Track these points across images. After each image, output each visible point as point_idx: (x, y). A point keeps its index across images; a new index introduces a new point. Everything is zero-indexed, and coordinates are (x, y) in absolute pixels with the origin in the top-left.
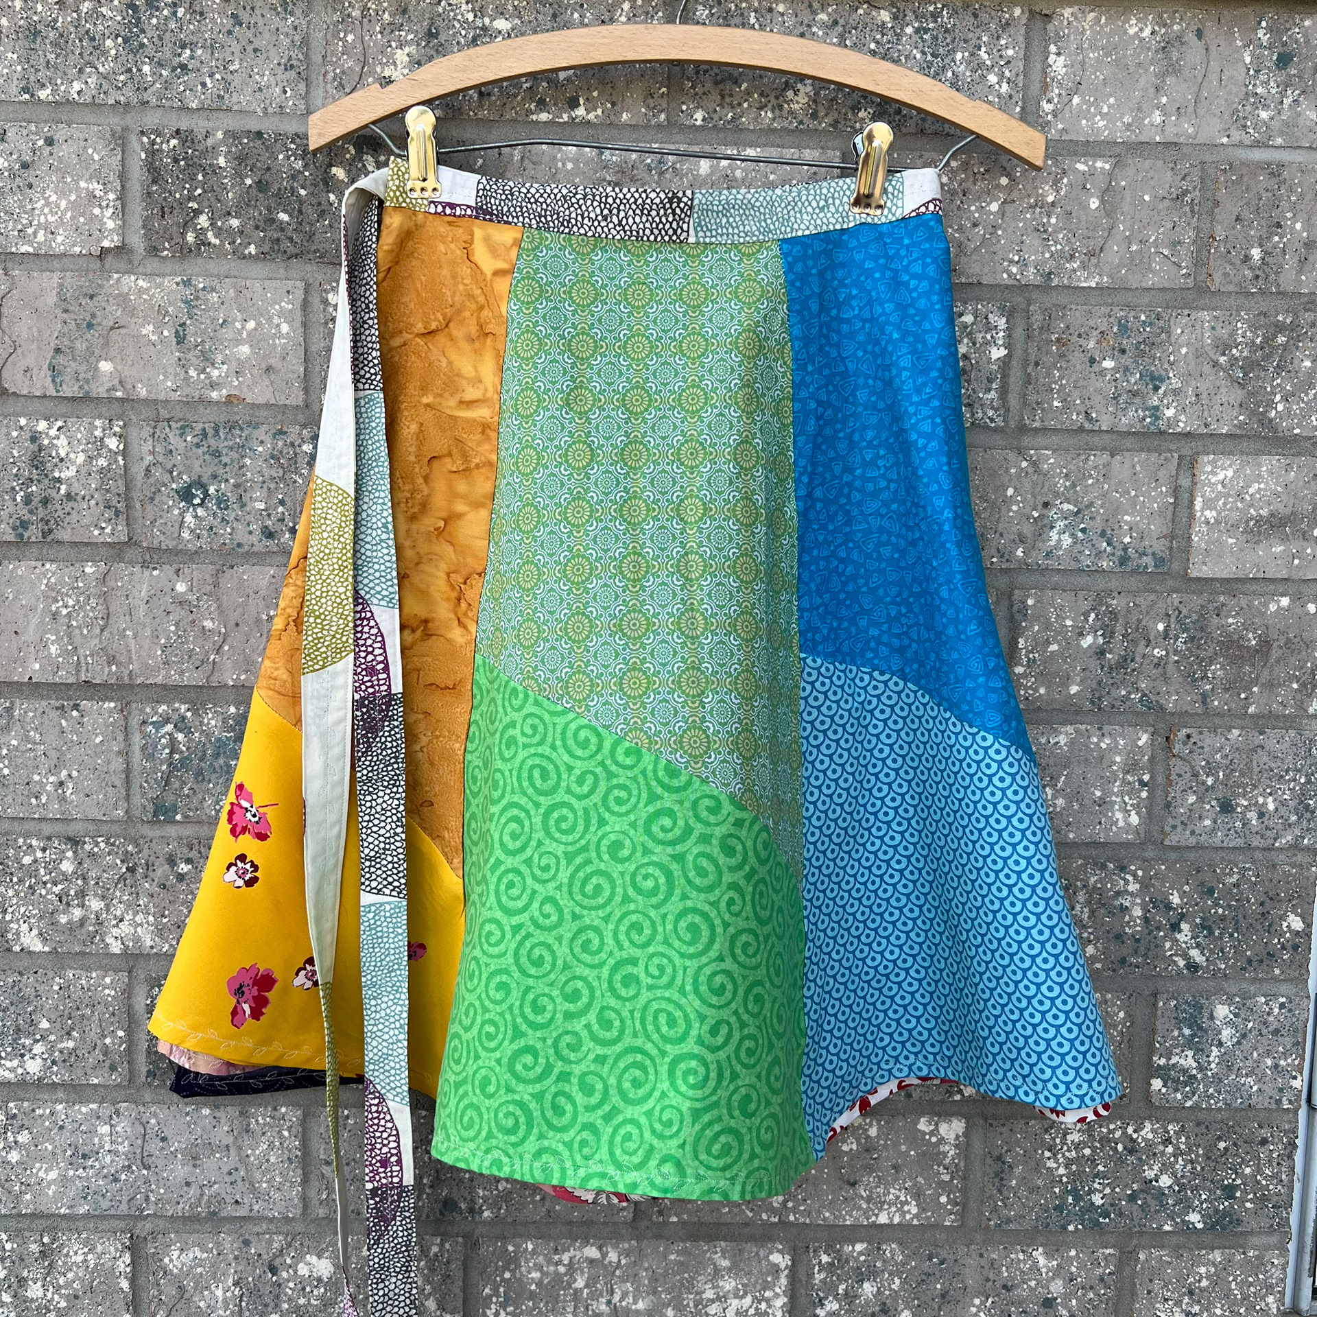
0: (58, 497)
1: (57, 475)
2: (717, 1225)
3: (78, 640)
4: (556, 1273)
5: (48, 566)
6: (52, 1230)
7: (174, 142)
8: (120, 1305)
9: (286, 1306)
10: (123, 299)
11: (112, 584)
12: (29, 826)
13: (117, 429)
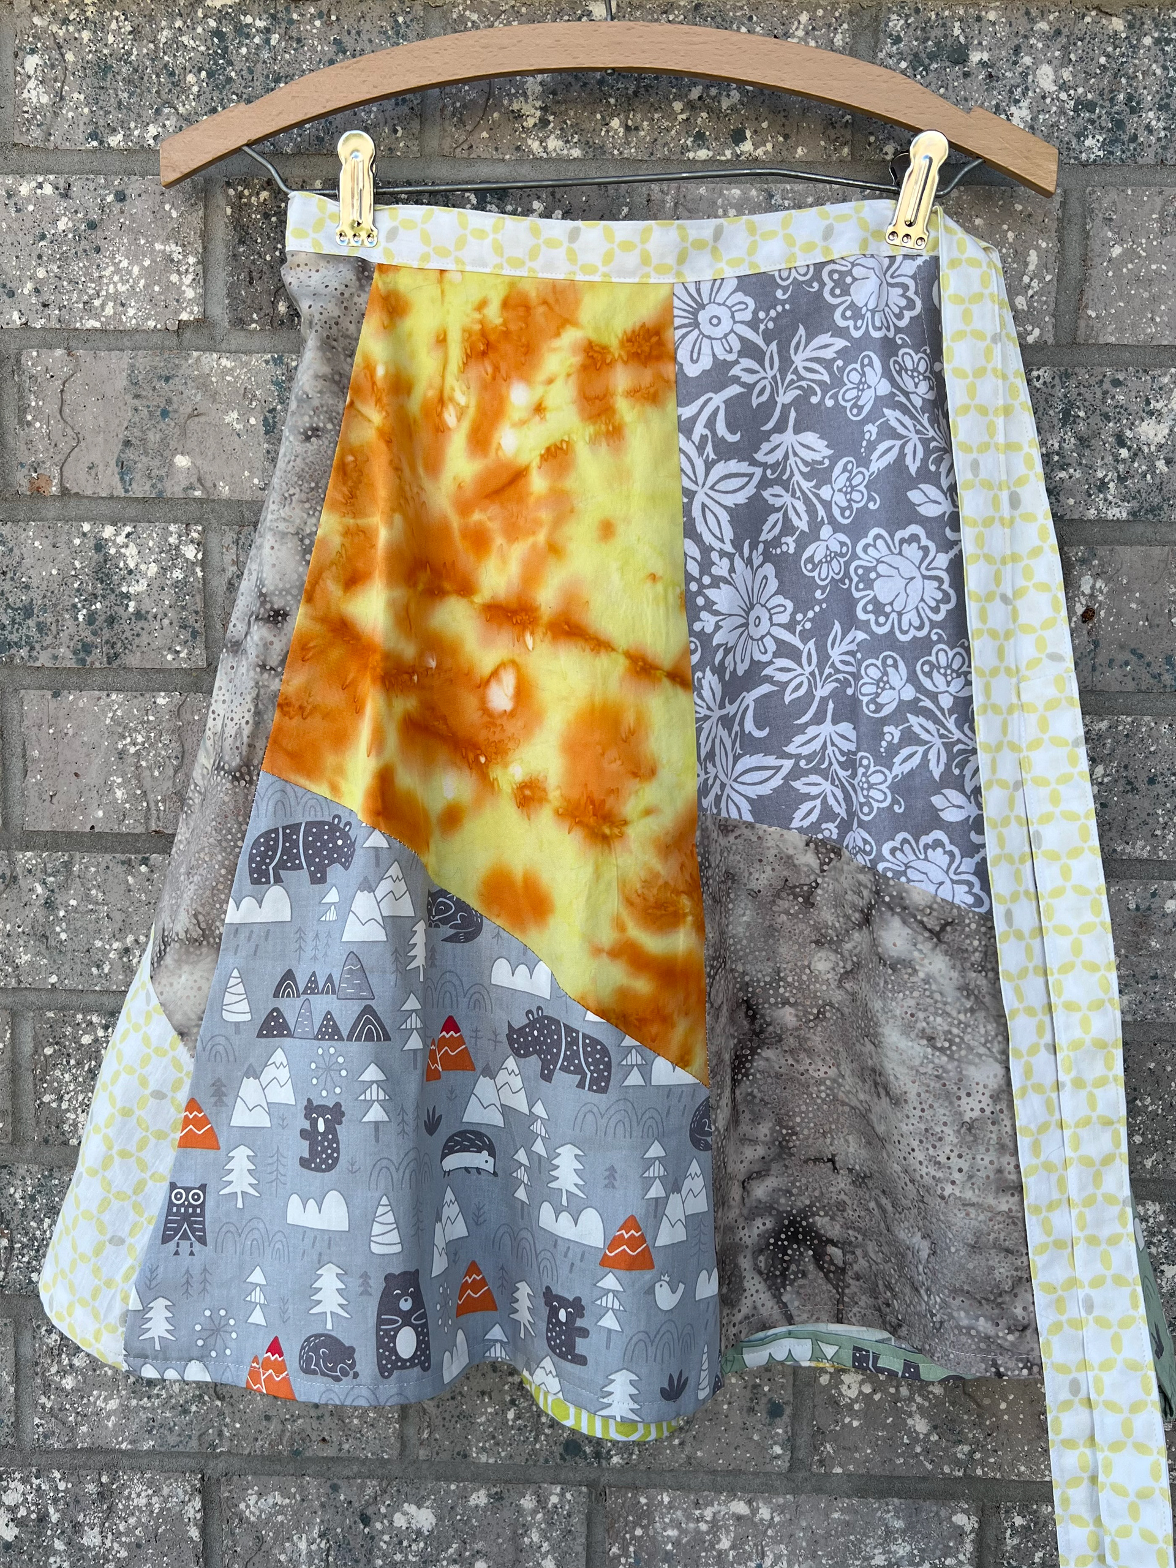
0: (125, 616)
1: (124, 589)
2: (890, 1478)
3: (148, 783)
4: (697, 1531)
5: (114, 696)
6: (112, 1469)
7: (264, 194)
8: (188, 1556)
9: (379, 1562)
10: (203, 383)
11: (188, 717)
12: (90, 999)
13: (195, 535)
